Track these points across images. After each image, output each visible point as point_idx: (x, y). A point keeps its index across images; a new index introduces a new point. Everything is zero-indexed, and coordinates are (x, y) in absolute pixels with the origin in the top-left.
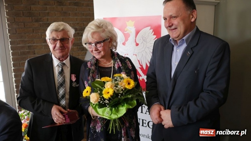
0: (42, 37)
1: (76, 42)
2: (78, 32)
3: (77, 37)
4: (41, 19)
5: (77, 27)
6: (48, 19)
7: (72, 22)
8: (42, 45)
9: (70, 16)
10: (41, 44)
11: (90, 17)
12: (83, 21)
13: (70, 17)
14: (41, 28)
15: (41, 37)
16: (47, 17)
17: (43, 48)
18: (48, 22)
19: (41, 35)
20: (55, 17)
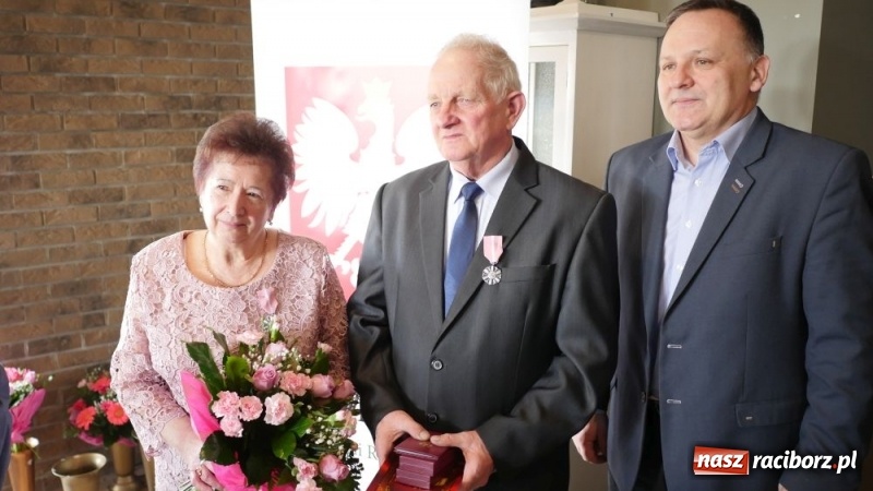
0: (65, 126)
1: (188, 147)
2: (194, 111)
3: (191, 130)
4: (60, 62)
5: (191, 95)
6: (87, 62)
7: (174, 77)
8: (66, 155)
9: (166, 54)
10: (59, 152)
11: (237, 61)
12: (215, 75)
13: (167, 58)
14: (61, 94)
15: (62, 126)
16: (84, 56)
17: (69, 166)
18: (87, 75)
19: (62, 118)
20: (114, 56)
